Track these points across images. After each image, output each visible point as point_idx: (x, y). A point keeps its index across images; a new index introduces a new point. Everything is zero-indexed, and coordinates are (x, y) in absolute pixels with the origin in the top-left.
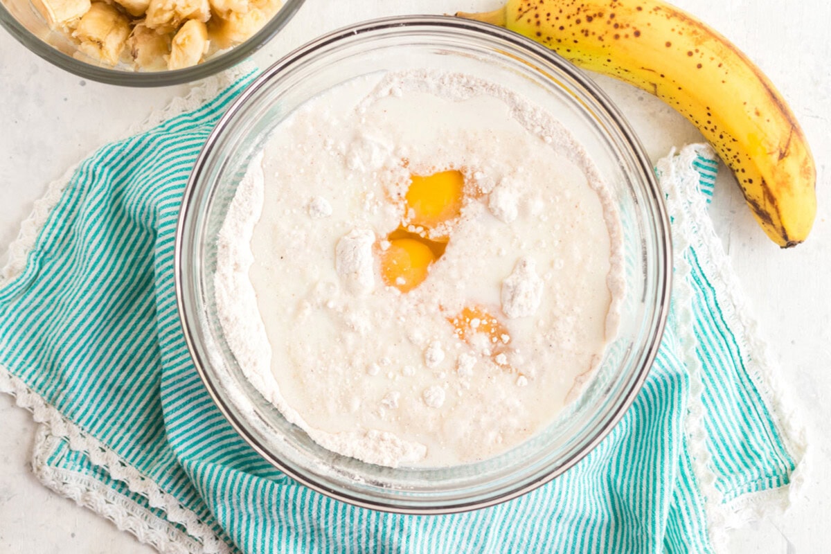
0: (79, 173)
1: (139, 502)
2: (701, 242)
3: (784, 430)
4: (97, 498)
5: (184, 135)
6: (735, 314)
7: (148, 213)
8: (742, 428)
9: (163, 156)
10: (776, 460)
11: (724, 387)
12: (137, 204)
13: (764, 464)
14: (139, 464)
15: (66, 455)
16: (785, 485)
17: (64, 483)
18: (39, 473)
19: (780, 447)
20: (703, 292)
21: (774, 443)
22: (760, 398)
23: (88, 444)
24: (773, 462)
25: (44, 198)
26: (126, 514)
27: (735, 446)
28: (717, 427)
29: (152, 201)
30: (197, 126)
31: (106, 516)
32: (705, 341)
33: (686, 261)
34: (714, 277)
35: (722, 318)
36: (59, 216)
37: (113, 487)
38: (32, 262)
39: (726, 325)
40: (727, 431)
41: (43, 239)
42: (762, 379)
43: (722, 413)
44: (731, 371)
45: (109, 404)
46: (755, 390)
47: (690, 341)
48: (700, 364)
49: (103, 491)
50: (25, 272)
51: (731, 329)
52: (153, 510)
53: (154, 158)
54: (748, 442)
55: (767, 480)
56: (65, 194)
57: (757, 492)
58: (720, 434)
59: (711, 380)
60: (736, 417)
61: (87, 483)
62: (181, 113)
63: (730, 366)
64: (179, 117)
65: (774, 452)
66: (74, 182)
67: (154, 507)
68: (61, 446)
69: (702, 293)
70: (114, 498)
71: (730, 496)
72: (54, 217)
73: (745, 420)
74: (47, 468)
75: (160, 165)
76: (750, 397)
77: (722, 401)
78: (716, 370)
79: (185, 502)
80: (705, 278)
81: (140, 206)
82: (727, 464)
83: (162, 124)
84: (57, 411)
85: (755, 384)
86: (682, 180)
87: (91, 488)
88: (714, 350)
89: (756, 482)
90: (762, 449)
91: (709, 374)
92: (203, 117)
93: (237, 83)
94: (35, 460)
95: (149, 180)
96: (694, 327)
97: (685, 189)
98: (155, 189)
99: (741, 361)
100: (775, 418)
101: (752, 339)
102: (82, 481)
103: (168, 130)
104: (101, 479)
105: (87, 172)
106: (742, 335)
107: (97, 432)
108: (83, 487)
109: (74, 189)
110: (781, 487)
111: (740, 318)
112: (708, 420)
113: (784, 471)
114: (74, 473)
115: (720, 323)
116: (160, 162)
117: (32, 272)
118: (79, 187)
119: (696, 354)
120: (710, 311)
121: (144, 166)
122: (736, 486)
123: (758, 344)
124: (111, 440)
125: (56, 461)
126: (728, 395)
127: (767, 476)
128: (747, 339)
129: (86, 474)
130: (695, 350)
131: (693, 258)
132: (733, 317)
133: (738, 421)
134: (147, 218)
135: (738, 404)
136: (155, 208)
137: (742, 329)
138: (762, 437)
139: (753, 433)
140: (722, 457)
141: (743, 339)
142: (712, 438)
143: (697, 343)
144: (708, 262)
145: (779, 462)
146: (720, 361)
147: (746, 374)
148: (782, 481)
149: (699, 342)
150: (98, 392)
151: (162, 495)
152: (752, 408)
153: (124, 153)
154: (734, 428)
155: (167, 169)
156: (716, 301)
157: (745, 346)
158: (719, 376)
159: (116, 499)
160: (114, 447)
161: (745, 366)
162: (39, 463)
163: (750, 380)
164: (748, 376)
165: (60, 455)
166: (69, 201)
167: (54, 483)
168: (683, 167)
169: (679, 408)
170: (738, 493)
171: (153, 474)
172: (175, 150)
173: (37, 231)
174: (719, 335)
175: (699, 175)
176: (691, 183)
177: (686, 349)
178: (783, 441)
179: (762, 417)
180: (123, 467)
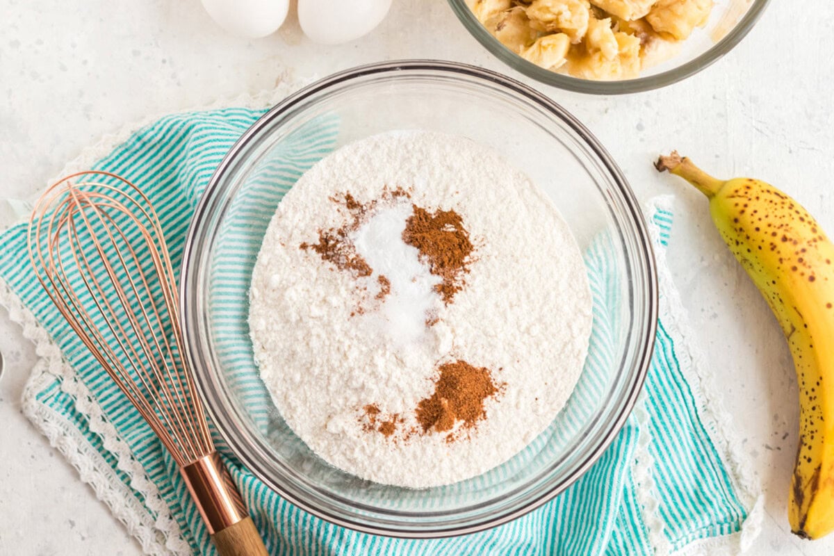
1: (108, 461)
4: (71, 445)
6: (691, 366)
8: (695, 476)
10: (728, 508)
11: (678, 435)
13: (715, 511)
14: (119, 425)
15: (55, 396)
16: (737, 532)
17: (45, 421)
18: (26, 403)
19: (732, 496)
20: (662, 342)
21: (727, 492)
22: (713, 448)
23: (78, 390)
24: (725, 510)
26: (92, 469)
27: (688, 494)
28: (670, 474)
31: (73, 464)
32: (661, 391)
34: (672, 328)
35: (679, 369)
37: (89, 440)
39: (682, 376)
40: (681, 478)
42: (715, 429)
43: (676, 461)
44: (685, 420)
46: (709, 440)
49: (79, 439)
51: (687, 380)
52: (119, 472)
54: (701, 489)
55: (718, 527)
57: (709, 538)
58: (673, 481)
60: (690, 466)
61: (66, 427)
63: (685, 416)
65: (726, 500)
67: (121, 469)
68: (54, 385)
69: (661, 344)
70: (86, 450)
71: (682, 543)
73: (699, 468)
74: (33, 401)
76: (704, 447)
77: (675, 449)
78: (670, 419)
79: (151, 474)
80: (663, 329)
82: (679, 510)
84: (59, 349)
85: (709, 434)
87: (67, 433)
88: (669, 399)
89: (707, 528)
90: (715, 496)
94: (25, 390)
99: (696, 411)
100: (727, 467)
101: (707, 390)
102: (62, 424)
104: (80, 428)
106: (698, 386)
107: (89, 381)
108: (62, 430)
110: (733, 534)
111: (696, 370)
113: (735, 519)
114: (58, 414)
115: (677, 374)
120: (667, 362)
122: (687, 533)
123: (712, 394)
124: (100, 393)
125: (44, 398)
126: (682, 444)
127: (718, 523)
128: (702, 390)
129: (68, 419)
132: (689, 369)
133: (692, 470)
135: (693, 453)
137: (698, 381)
138: (715, 485)
139: (706, 481)
140: (676, 504)
141: (698, 390)
144: (666, 314)
145: (732, 509)
146: (675, 411)
147: (700, 423)
148: (733, 529)
151: (132, 461)
152: (706, 457)
154: (687, 476)
156: (673, 352)
157: (700, 397)
158: (673, 425)
159: (88, 451)
160: (102, 401)
161: (700, 417)
162: (29, 394)
163: (704, 430)
164: (702, 426)
165: (50, 393)
167: (36, 417)
170: (690, 539)
171: (130, 439)
174: (675, 385)
178: (735, 490)
179: (715, 466)
180: (103, 422)
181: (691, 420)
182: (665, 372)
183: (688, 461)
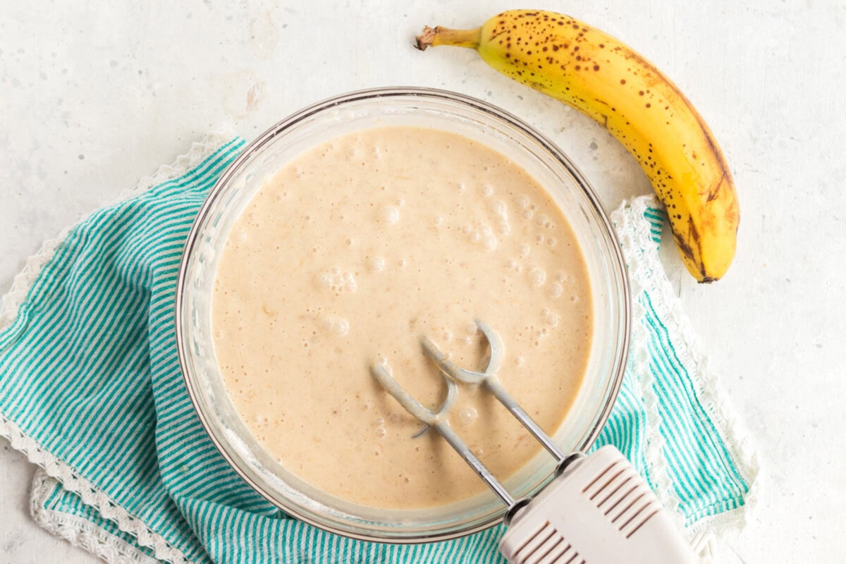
0: (72, 235)
1: (130, 542)
2: (653, 287)
3: (737, 455)
4: (91, 539)
5: (172, 200)
6: (686, 352)
7: (141, 273)
8: (698, 456)
9: (153, 220)
10: (731, 484)
11: (680, 418)
12: (130, 265)
13: (720, 488)
14: (127, 505)
15: (62, 499)
16: (741, 507)
17: (59, 525)
18: (36, 516)
19: (735, 472)
20: (657, 332)
21: (729, 469)
22: (713, 428)
23: (80, 485)
24: (729, 487)
25: (37, 255)
26: (117, 554)
27: (693, 473)
28: (675, 456)
29: (145, 261)
30: (183, 191)
31: (99, 556)
32: (661, 377)
33: (641, 305)
34: (666, 318)
35: (675, 356)
36: (50, 273)
37: (105, 529)
38: (22, 314)
39: (679, 362)
40: (685, 459)
41: (34, 293)
42: (714, 410)
43: (680, 442)
44: (686, 405)
45: (101, 449)
46: (709, 421)
47: (647, 377)
48: (657, 399)
49: (96, 532)
50: (16, 323)
51: (684, 365)
52: (143, 548)
53: (144, 222)
54: (705, 468)
55: (724, 503)
56: (57, 253)
57: (716, 515)
58: (678, 462)
59: (668, 413)
60: (693, 446)
61: (81, 525)
62: (168, 180)
63: (685, 399)
64: (166, 183)
65: (728, 476)
66: (67, 242)
67: (144, 545)
68: (57, 490)
69: (656, 334)
70: (106, 539)
71: (691, 520)
72: (46, 274)
73: (702, 449)
74: (43, 511)
75: (152, 228)
76: (705, 427)
77: (679, 432)
78: (672, 403)
79: (172, 540)
80: (658, 319)
81: (132, 267)
82: (686, 490)
83: (151, 189)
85: (708, 415)
86: (635, 229)
87: (85, 529)
88: (669, 385)
89: (714, 505)
90: (718, 474)
91: (666, 408)
92: (189, 182)
93: (219, 150)
94: (32, 504)
95: (141, 243)
96: (650, 365)
97: (638, 238)
98: (147, 251)
99: (695, 394)
100: (728, 446)
101: (704, 375)
102: (76, 522)
103: (157, 195)
104: (94, 521)
105: (81, 236)
106: (695, 370)
107: (88, 474)
108: (78, 528)
109: (66, 250)
110: (737, 509)
111: (691, 355)
112: (667, 449)
113: (739, 494)
114: (69, 516)
115: (674, 360)
116: (151, 226)
117: (22, 323)
118: (71, 248)
119: (653, 389)
120: (664, 349)
121: (136, 229)
122: (696, 510)
123: (709, 377)
124: (101, 481)
125: (52, 504)
126: (684, 426)
127: (724, 500)
128: (699, 374)
129: (80, 516)
130: (652, 386)
131: (646, 302)
132: (685, 354)
133: (695, 450)
134: (139, 278)
135: (694, 434)
136: (148, 268)
137: (694, 365)
138: (718, 463)
139: (709, 460)
140: (682, 484)
141: (695, 374)
142: (672, 466)
143: (653, 379)
144: (660, 304)
145: (734, 485)
146: (675, 395)
147: (700, 405)
148: (738, 504)
149: (656, 379)
150: (91, 438)
151: (150, 534)
152: (707, 437)
153: (116, 217)
154: (691, 457)
155: (158, 232)
156: (669, 340)
157: (697, 380)
158: (674, 409)
159: (108, 540)
160: (105, 488)
161: (698, 399)
162: (37, 506)
163: (704, 412)
164: (701, 408)
165: (56, 499)
166: (60, 259)
167: (50, 524)
168: (635, 217)
169: (637, 443)
170: (699, 517)
171: (142, 515)
172: (165, 214)
173: (28, 285)
174: (673, 372)
175: (650, 224)
176: (644, 232)
177: (643, 386)
178: (736, 466)
179: (716, 445)
180: (112, 507)
181: (691, 403)
182: (663, 359)
183: (690, 442)
